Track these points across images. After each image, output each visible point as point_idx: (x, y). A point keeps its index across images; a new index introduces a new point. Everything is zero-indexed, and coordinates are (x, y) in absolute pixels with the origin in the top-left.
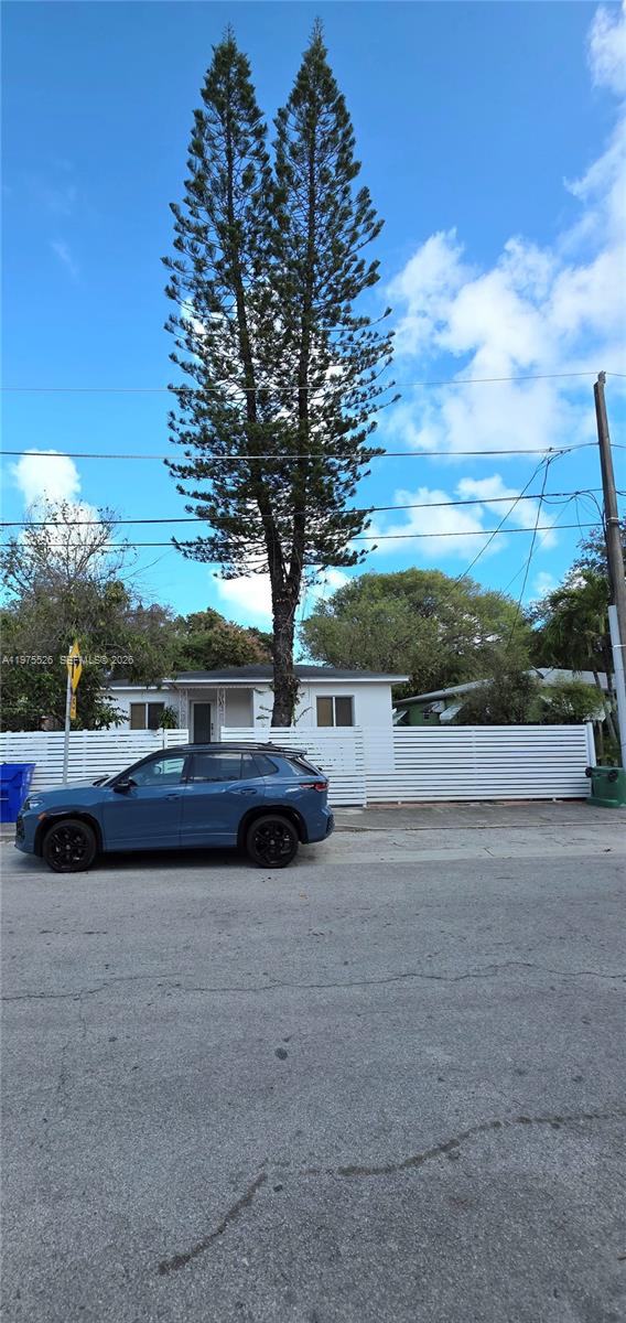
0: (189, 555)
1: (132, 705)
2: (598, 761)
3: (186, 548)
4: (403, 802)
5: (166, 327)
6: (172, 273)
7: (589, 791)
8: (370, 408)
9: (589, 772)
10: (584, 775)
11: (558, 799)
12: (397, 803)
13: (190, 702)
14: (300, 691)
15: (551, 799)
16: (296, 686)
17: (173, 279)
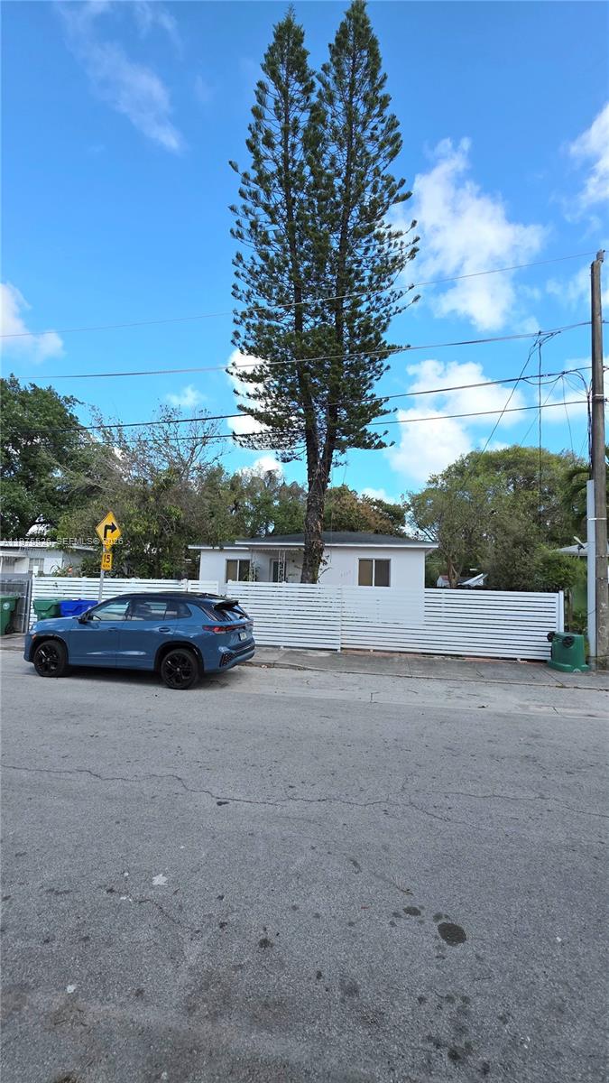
0: (244, 444)
1: (228, 561)
2: (565, 627)
3: (241, 439)
4: (374, 651)
5: (234, 263)
6: (237, 218)
7: (549, 654)
8: (394, 310)
9: (551, 636)
10: (546, 639)
11: (522, 660)
12: (369, 650)
13: (271, 560)
14: (325, 554)
15: (515, 659)
16: (321, 550)
17: (238, 223)
